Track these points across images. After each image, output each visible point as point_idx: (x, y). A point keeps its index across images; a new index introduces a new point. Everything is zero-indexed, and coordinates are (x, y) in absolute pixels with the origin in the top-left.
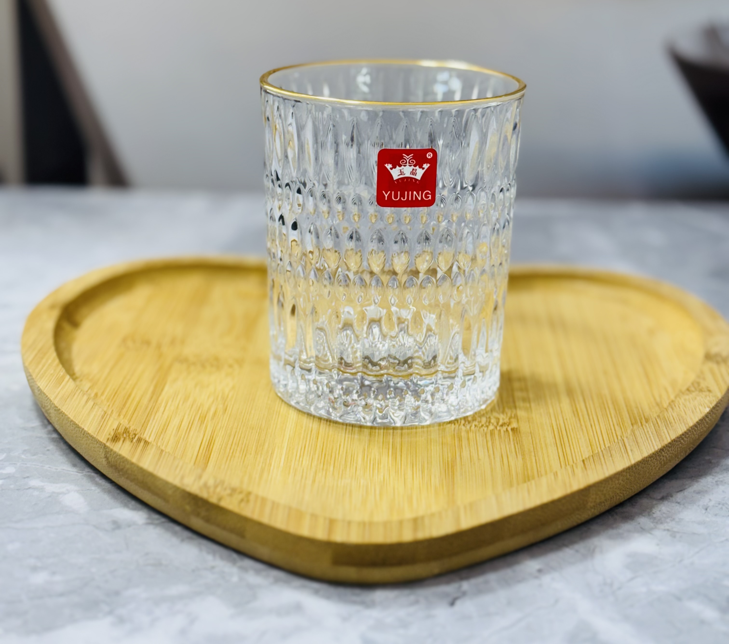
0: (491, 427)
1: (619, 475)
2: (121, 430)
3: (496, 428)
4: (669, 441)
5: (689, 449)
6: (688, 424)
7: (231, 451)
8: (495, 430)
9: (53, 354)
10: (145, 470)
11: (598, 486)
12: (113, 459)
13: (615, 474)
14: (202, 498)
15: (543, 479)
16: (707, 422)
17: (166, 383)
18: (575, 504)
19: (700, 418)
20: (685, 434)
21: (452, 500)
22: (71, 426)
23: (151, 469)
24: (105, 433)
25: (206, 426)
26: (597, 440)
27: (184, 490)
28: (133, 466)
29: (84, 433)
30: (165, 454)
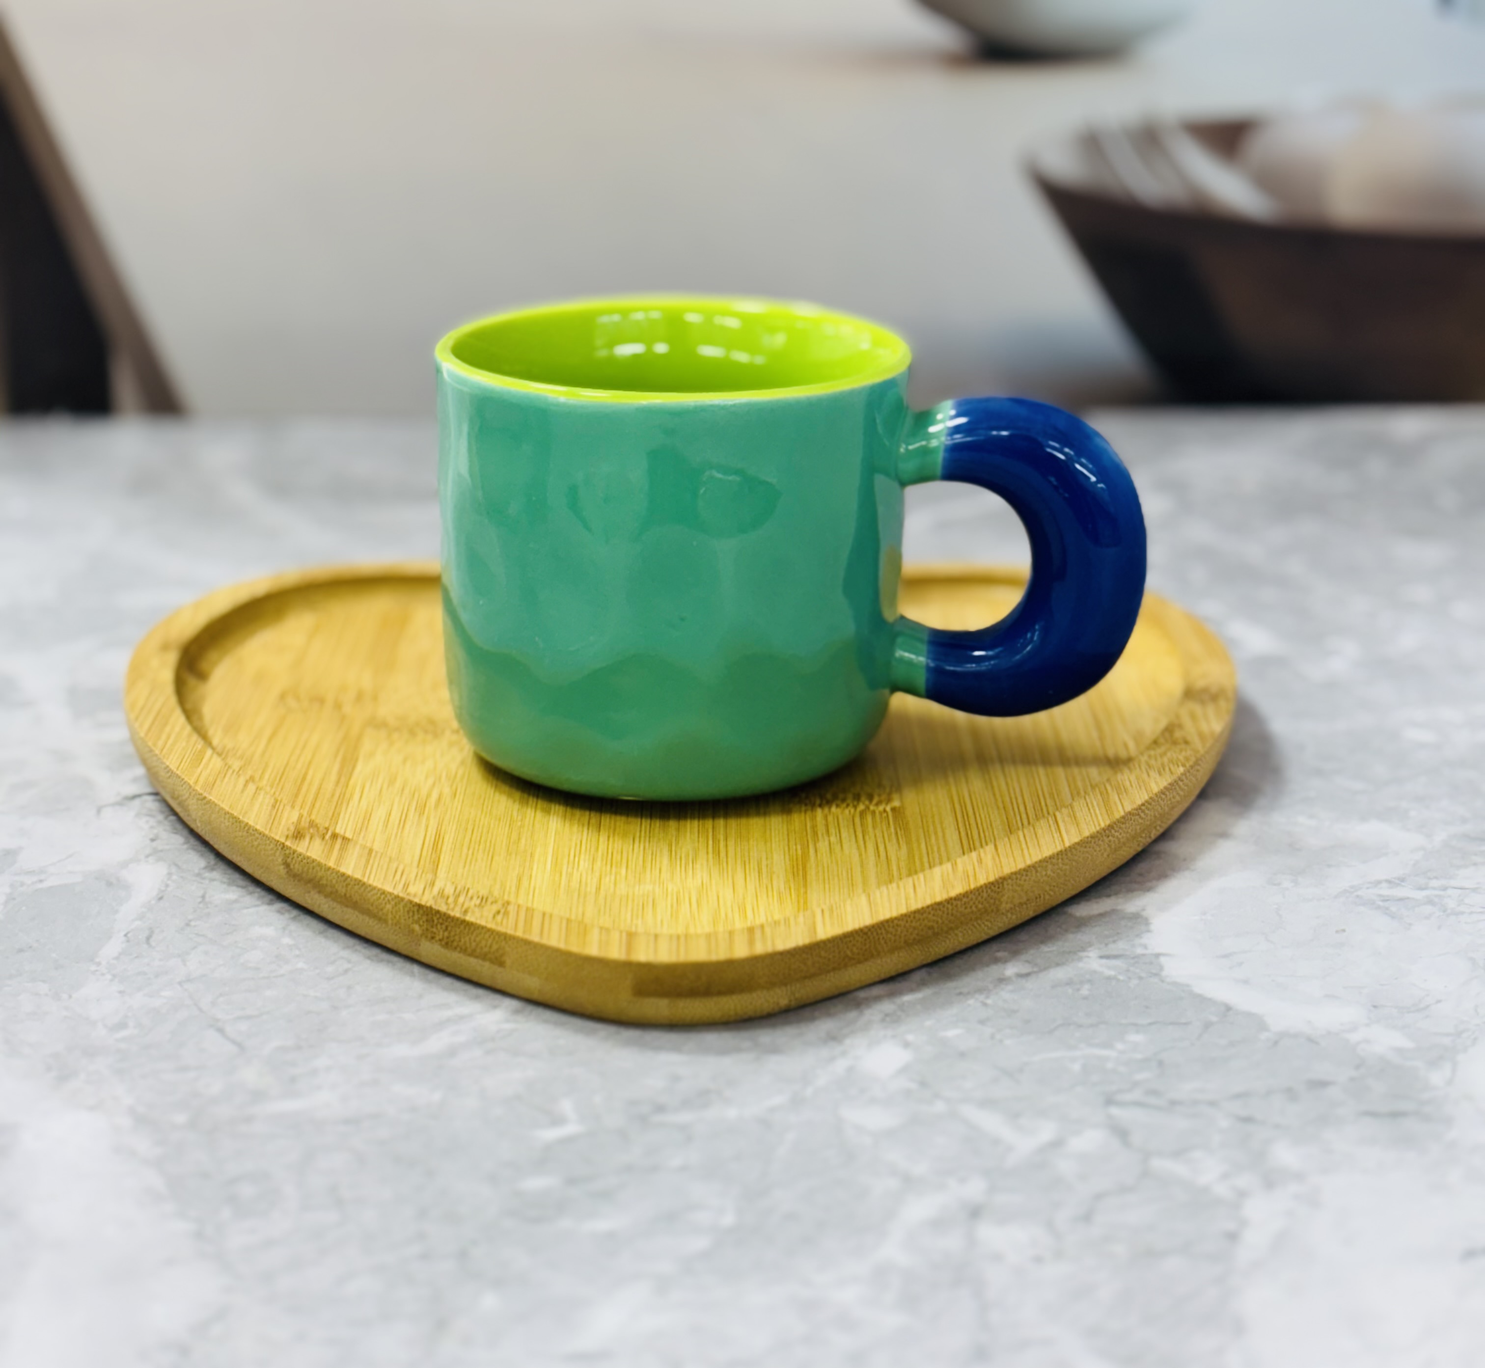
0: (861, 807)
1: (1047, 862)
2: (304, 823)
3: (868, 808)
4: (1122, 813)
5: (1155, 828)
6: (1152, 791)
7: (471, 851)
8: (867, 810)
9: (179, 718)
10: (349, 877)
11: (1017, 879)
12: (296, 866)
13: (1040, 861)
14: (438, 912)
15: (937, 871)
16: (1180, 787)
17: (357, 760)
18: (982, 904)
19: (1170, 781)
20: (1146, 804)
21: (803, 904)
22: (226, 821)
23: (358, 875)
24: (281, 827)
25: (428, 819)
26: (1018, 818)
27: (411, 902)
28: (329, 873)
29: (249, 829)
30: (376, 854)
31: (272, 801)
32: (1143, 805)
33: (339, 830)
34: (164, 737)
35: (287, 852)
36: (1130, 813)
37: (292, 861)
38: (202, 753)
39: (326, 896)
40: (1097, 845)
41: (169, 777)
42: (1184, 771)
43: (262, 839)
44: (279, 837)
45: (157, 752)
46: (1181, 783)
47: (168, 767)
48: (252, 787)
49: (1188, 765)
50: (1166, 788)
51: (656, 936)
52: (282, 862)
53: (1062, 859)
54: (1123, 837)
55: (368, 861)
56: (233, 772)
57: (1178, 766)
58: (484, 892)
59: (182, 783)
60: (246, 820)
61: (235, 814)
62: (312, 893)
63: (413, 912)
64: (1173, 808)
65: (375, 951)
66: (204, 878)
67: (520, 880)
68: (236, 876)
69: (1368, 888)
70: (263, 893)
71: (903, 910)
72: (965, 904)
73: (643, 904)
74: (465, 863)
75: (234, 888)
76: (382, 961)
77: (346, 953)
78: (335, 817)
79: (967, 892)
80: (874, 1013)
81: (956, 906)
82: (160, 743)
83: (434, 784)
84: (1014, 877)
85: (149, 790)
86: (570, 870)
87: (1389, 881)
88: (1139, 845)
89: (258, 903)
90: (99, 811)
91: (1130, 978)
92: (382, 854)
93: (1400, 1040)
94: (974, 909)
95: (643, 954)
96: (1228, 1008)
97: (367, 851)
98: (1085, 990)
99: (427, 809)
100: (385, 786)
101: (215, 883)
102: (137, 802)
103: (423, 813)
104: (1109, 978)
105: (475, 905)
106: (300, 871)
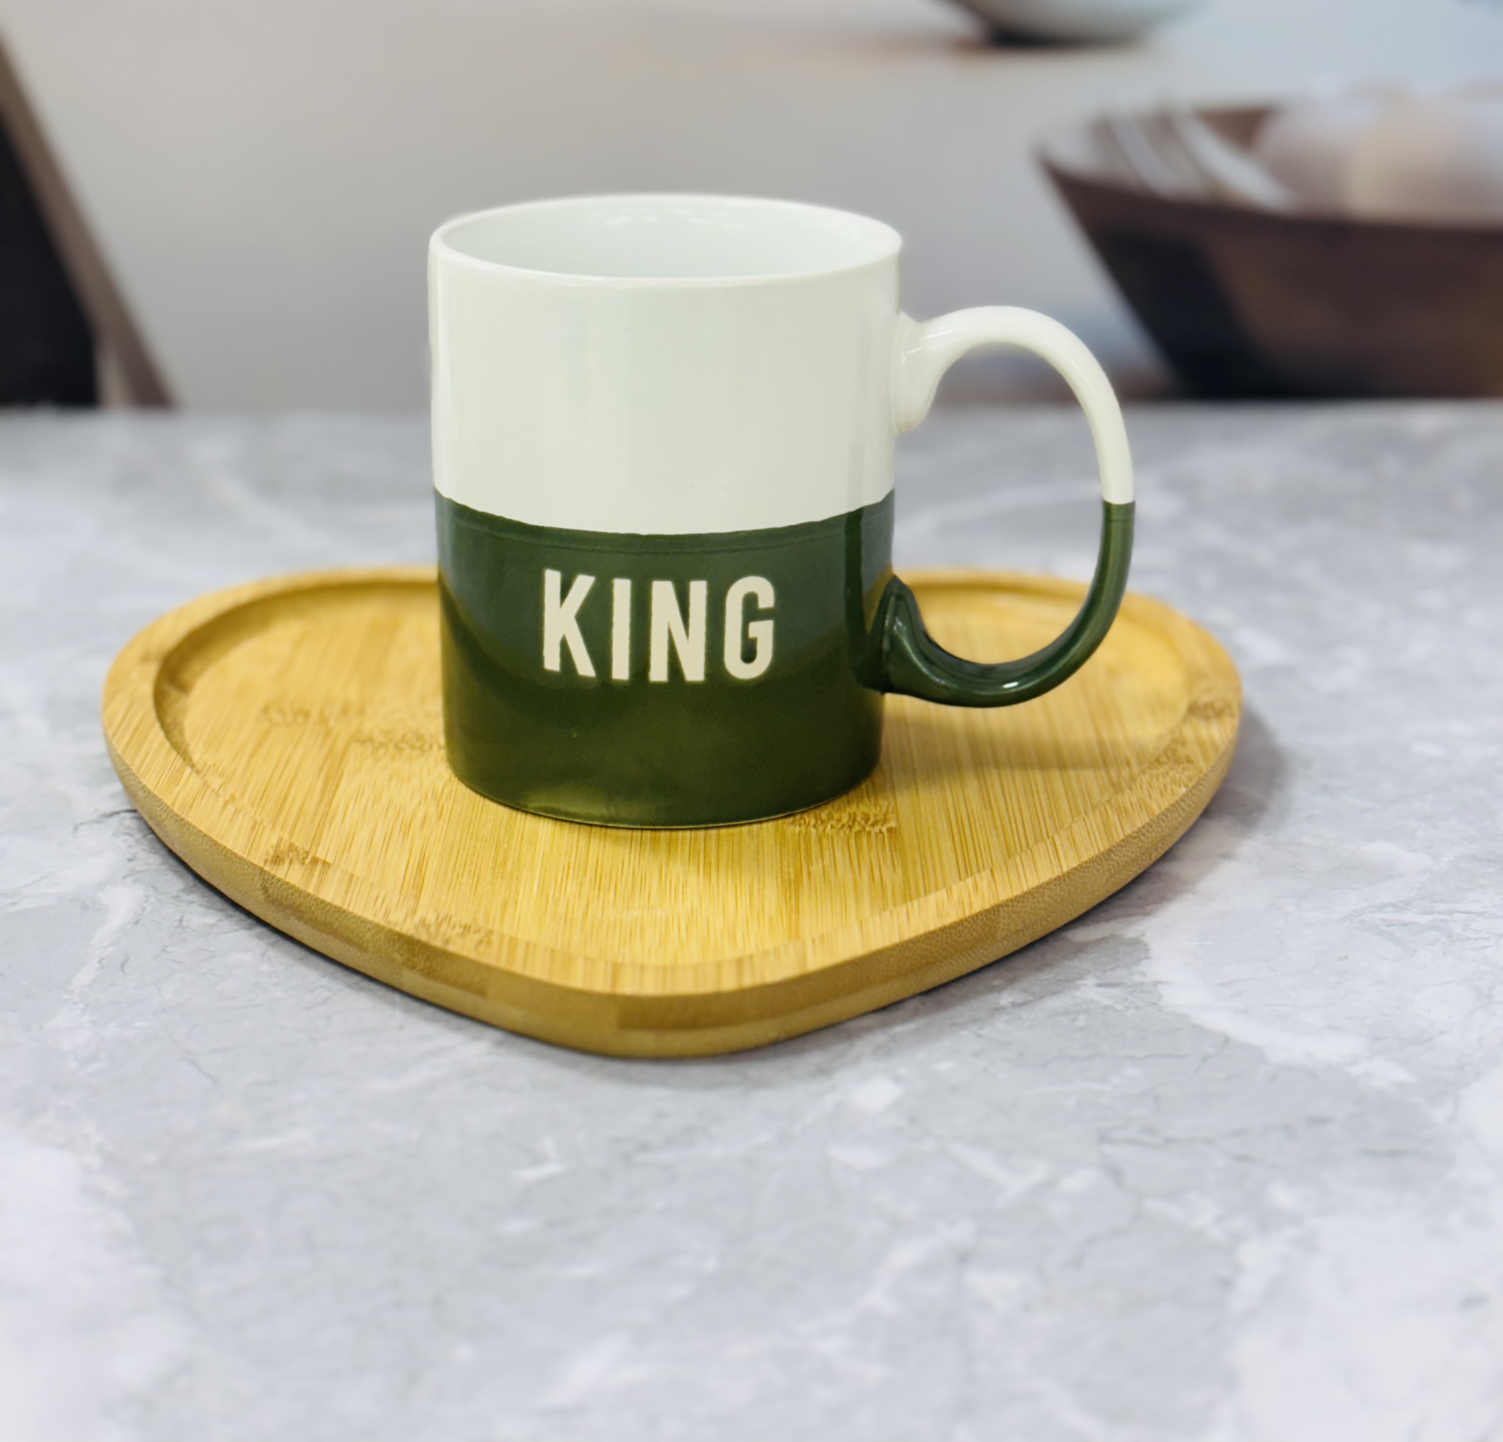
0: (857, 828)
1: (1044, 888)
2: (284, 847)
3: (864, 829)
4: (1122, 837)
5: (1156, 849)
6: (1153, 813)
7: (455, 875)
8: (863, 831)
9: (157, 735)
10: (329, 904)
11: (1013, 906)
12: (276, 891)
13: (1038, 887)
14: (418, 942)
15: (932, 898)
16: (1182, 809)
17: (342, 776)
18: (977, 932)
19: (1172, 802)
20: (1147, 827)
21: (795, 933)
22: (204, 844)
23: (337, 902)
24: (260, 852)
25: (412, 842)
26: (1017, 840)
27: (391, 931)
28: (308, 899)
29: (226, 853)
30: (357, 880)
31: (252, 823)
32: (1143, 827)
33: (320, 855)
34: (142, 754)
35: (266, 877)
36: (1130, 836)
37: (271, 886)
38: (180, 772)
39: (306, 922)
40: (1096, 870)
41: (147, 797)
42: (1187, 791)
43: (240, 863)
44: (258, 861)
45: (134, 770)
46: (1183, 804)
47: (145, 786)
48: (231, 808)
49: (1190, 786)
50: (1167, 809)
51: (642, 968)
52: (260, 888)
53: (1060, 885)
54: (1122, 861)
55: (348, 887)
56: (213, 791)
57: (1180, 786)
58: (467, 920)
59: (160, 803)
60: (224, 843)
61: (213, 837)
62: (292, 919)
63: (394, 941)
64: (1176, 828)
65: (356, 979)
66: (180, 901)
67: (505, 905)
68: (217, 899)
69: (1372, 912)
70: (243, 917)
71: (896, 940)
72: (959, 932)
73: (631, 932)
74: (449, 889)
75: (212, 911)
76: (361, 989)
77: (325, 981)
78: (316, 839)
79: (961, 921)
80: (865, 1045)
81: (951, 934)
82: (138, 761)
83: (420, 803)
84: (1010, 904)
85: (127, 807)
86: (557, 895)
87: (1394, 905)
88: (1139, 868)
89: (237, 927)
90: (76, 829)
91: (1127, 1008)
92: (363, 881)
93: (1402, 1075)
94: (969, 936)
95: (629, 987)
96: (1227, 1040)
97: (347, 877)
98: (1082, 1020)
99: (411, 831)
100: (369, 805)
101: (195, 907)
102: (115, 820)
103: (408, 834)
104: (1106, 1008)
105: (458, 935)
106: (279, 897)
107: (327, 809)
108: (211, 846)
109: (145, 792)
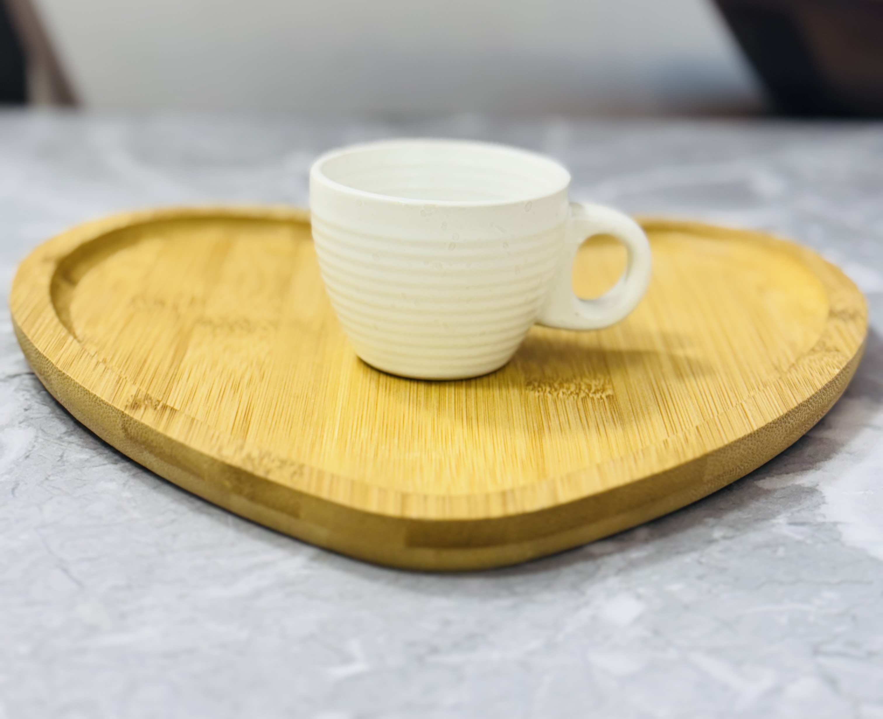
2: (141, 396)
3: (588, 395)
4: (796, 405)
6: (816, 387)
8: (587, 397)
10: (174, 441)
11: (717, 456)
12: (133, 431)
13: (736, 442)
14: (244, 472)
16: (836, 385)
17: (187, 348)
18: (689, 476)
19: (830, 380)
20: (813, 398)
21: (543, 472)
22: (79, 393)
23: (181, 439)
24: (122, 400)
25: (241, 397)
27: (224, 463)
28: (158, 437)
29: (96, 400)
30: (197, 423)
31: (117, 378)
33: (170, 403)
34: (37, 325)
35: (126, 419)
36: (801, 405)
37: (129, 427)
38: (65, 339)
40: (777, 429)
41: (38, 358)
42: (839, 372)
43: (106, 408)
44: (120, 406)
45: (29, 337)
46: (836, 382)
47: (37, 349)
48: (101, 367)
49: (841, 368)
50: (827, 385)
51: (425, 497)
52: (121, 427)
53: (751, 440)
54: (796, 424)
55: (190, 428)
56: (88, 354)
57: (834, 368)
58: (283, 457)
59: (47, 362)
60: (94, 392)
61: (86, 388)
62: (145, 453)
63: (225, 471)
66: (63, 441)
67: (313, 447)
68: (91, 440)
70: (111, 453)
71: (628, 480)
72: (677, 475)
74: (269, 433)
75: (86, 449)
81: (669, 478)
82: (33, 331)
83: (247, 369)
84: (715, 454)
85: (27, 370)
86: (353, 439)
88: (804, 431)
92: (202, 424)
94: (683, 479)
95: (415, 513)
97: (190, 421)
99: (240, 389)
100: (208, 370)
103: (237, 392)
105: (276, 467)
106: (136, 435)
107: (176, 370)
108: (85, 395)
109: (36, 354)
